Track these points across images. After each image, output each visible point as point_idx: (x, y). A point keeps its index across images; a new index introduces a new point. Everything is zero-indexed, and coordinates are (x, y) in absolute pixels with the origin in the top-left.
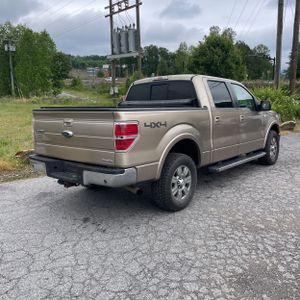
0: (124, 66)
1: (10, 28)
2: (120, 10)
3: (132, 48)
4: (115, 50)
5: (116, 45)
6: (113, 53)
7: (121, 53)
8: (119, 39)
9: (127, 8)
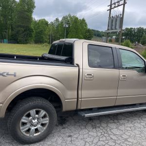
0: (123, 37)
1: (70, 17)
2: (115, 7)
3: (118, 27)
4: (109, 28)
5: (110, 25)
6: (108, 30)
7: (112, 29)
8: (112, 22)
9: (119, 6)
